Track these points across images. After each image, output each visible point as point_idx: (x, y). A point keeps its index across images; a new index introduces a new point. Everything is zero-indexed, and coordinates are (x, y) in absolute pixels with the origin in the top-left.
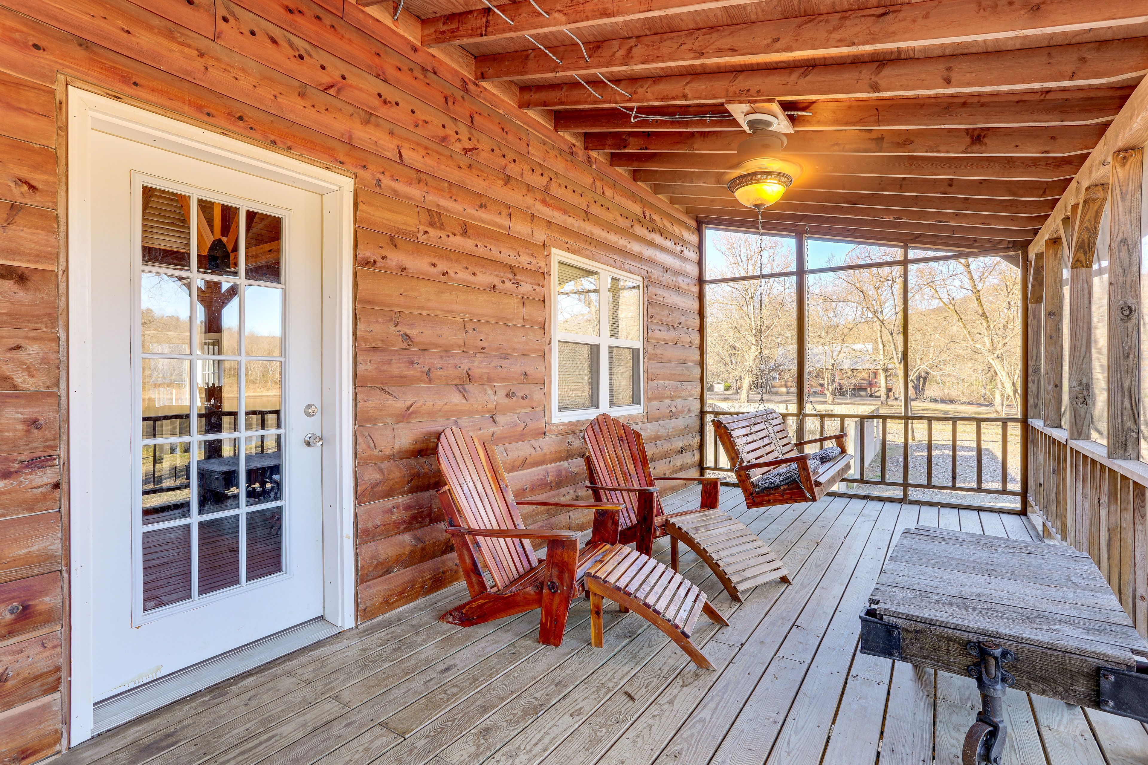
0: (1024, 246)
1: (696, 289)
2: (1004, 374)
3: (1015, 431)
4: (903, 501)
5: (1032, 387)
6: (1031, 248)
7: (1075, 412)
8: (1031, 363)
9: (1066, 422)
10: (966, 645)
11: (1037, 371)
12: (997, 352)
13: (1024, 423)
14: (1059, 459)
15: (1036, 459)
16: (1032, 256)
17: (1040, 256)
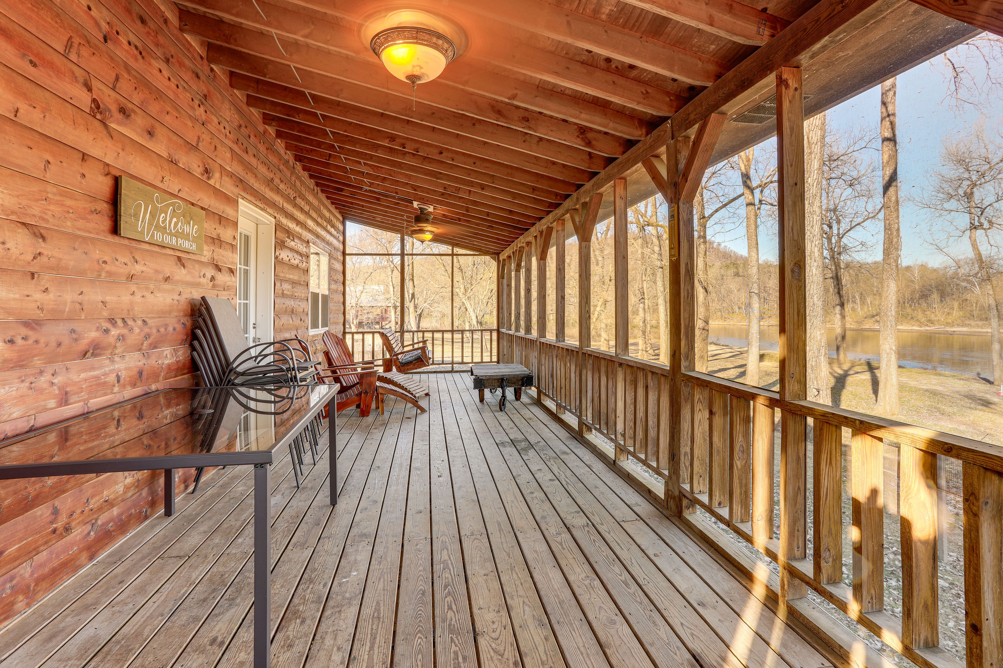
0: (498, 254)
1: (341, 258)
2: (472, 310)
3: (495, 335)
4: (452, 371)
5: (501, 315)
6: (500, 255)
7: (516, 323)
8: (500, 305)
9: (513, 327)
10: (498, 379)
11: (502, 308)
12: (468, 295)
13: (498, 331)
14: (512, 342)
15: (503, 345)
16: (501, 259)
17: (504, 260)
